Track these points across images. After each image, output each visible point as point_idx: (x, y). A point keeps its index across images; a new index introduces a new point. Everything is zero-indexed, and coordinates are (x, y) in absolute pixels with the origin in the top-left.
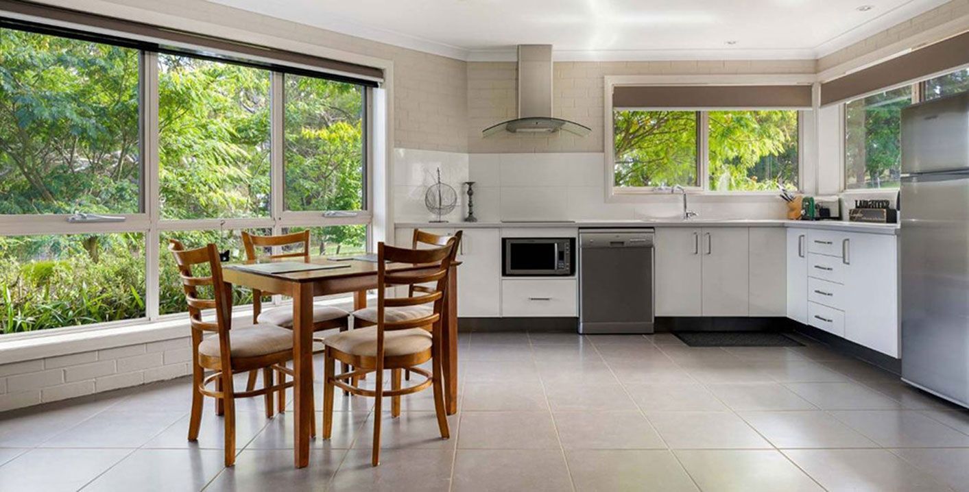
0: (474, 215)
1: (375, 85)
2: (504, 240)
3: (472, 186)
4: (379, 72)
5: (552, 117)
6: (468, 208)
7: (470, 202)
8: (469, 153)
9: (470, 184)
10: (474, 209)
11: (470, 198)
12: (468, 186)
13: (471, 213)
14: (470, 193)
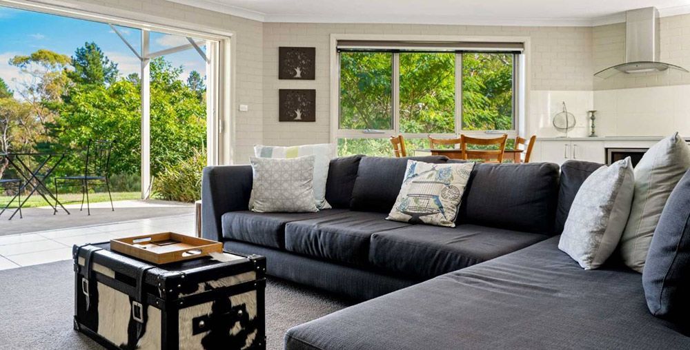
0: (596, 134)
1: (519, 52)
2: (607, 149)
3: (595, 114)
4: (521, 44)
5: (654, 61)
6: (591, 128)
7: (593, 124)
8: (594, 90)
9: (593, 112)
10: (596, 130)
11: (593, 122)
12: (591, 113)
13: (593, 133)
14: (593, 119)
